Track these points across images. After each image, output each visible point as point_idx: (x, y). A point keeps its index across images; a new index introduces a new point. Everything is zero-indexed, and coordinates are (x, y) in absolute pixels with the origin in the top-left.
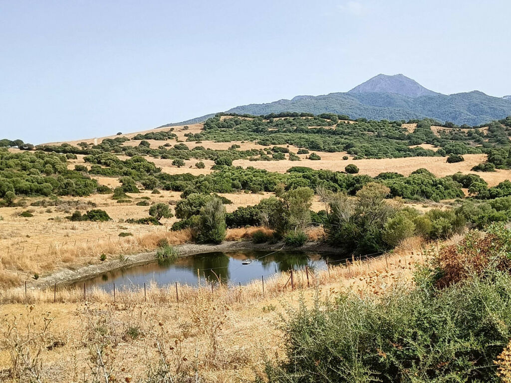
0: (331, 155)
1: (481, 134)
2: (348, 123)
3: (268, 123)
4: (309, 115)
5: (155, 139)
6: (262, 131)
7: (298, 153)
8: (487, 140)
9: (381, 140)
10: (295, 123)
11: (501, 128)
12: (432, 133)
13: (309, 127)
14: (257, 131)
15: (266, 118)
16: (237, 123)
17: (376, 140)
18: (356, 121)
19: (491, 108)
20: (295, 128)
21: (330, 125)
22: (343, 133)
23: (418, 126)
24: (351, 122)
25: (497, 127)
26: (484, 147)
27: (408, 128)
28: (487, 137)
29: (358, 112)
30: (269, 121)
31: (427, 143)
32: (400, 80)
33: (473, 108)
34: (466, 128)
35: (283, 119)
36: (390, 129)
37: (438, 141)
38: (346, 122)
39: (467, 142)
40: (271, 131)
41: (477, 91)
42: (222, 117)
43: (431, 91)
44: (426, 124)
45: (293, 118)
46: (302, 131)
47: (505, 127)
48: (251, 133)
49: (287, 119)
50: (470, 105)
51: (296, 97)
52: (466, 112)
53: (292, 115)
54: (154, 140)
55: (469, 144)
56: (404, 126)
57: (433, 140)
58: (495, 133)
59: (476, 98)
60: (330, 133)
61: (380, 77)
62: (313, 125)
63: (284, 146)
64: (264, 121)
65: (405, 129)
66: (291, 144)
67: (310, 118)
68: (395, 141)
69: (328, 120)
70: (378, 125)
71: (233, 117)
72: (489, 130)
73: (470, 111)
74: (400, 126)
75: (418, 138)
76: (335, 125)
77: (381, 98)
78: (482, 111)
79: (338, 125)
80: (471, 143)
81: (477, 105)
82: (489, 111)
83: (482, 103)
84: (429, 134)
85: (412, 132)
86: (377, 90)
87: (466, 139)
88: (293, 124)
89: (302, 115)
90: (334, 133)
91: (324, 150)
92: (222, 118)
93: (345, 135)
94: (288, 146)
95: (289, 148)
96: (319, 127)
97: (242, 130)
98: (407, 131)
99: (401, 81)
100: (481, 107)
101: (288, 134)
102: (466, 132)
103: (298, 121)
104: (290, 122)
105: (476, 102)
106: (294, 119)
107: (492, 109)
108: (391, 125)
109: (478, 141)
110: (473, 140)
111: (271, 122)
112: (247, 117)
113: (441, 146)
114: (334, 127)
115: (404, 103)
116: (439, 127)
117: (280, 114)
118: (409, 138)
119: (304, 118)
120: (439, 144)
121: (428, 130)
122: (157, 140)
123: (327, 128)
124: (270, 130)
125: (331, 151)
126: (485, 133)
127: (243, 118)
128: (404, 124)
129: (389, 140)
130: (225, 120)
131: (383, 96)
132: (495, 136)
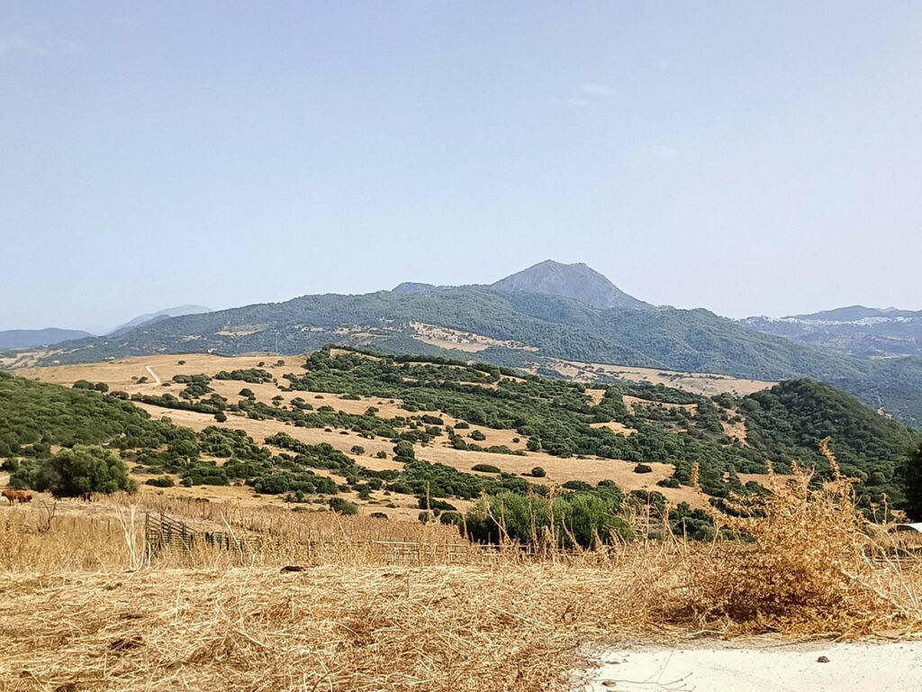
0: (498, 434)
1: (687, 413)
2: (514, 380)
3: (402, 368)
4: (460, 364)
5: (246, 381)
6: (395, 381)
7: (455, 427)
8: (694, 424)
9: (557, 411)
10: (442, 374)
11: (713, 409)
12: (623, 407)
13: (462, 383)
14: (386, 380)
15: (399, 360)
16: (355, 362)
17: (551, 411)
18: (524, 378)
19: (723, 340)
20: (443, 382)
21: (489, 382)
22: (507, 396)
23: (607, 395)
24: (518, 380)
25: (708, 406)
26: (689, 433)
27: (594, 396)
28: (694, 419)
29: (510, 326)
30: (402, 365)
31: (617, 421)
32: (580, 274)
33: (696, 336)
34: (669, 402)
35: (424, 364)
36: (569, 396)
37: (631, 421)
38: (511, 378)
39: (668, 424)
40: (408, 382)
41: (704, 309)
42: (332, 350)
43: (631, 297)
44: (617, 393)
45: (438, 366)
46: (451, 387)
47: (719, 407)
48: (379, 383)
49: (429, 366)
50: (690, 331)
51: (403, 284)
52: (683, 342)
53: (436, 361)
54: (244, 382)
55: (670, 427)
56: (589, 392)
57: (625, 417)
58: (705, 415)
59: (700, 321)
60: (489, 394)
61: (548, 266)
62: (466, 381)
63: (436, 414)
64: (395, 364)
65: (590, 398)
66: (445, 412)
67: (461, 368)
68: (577, 414)
69: (487, 374)
70: (554, 388)
71: (348, 352)
72: (698, 409)
73: (690, 342)
74: (583, 392)
75: (606, 413)
76: (496, 383)
77: (549, 304)
78: (708, 344)
79: (500, 384)
80: (674, 425)
81: (700, 333)
82: (720, 345)
83: (709, 330)
84: (620, 407)
85: (597, 403)
86: (541, 289)
87: (667, 420)
88: (439, 376)
89: (451, 363)
90: (495, 395)
91: (488, 425)
92: (333, 352)
93: (509, 399)
94: (441, 415)
95: (442, 418)
96: (475, 384)
97: (365, 376)
98: (591, 401)
99: (582, 276)
100: (707, 336)
101: (433, 390)
102: (669, 409)
103: (445, 371)
104: (434, 372)
105: (700, 327)
106: (439, 368)
107: (725, 343)
108: (572, 389)
109: (682, 424)
110: (677, 422)
111: (406, 367)
112: (368, 354)
113: (634, 428)
114: (495, 386)
115: (586, 316)
116: (635, 398)
117: (419, 357)
118: (594, 411)
119: (453, 367)
120: (632, 424)
121: (619, 402)
122: (250, 382)
123: (485, 386)
124: (406, 380)
125: (496, 427)
126: (693, 413)
127: (364, 356)
128: (589, 390)
129: (569, 412)
130: (337, 357)
131: (552, 300)
132: (705, 419)
